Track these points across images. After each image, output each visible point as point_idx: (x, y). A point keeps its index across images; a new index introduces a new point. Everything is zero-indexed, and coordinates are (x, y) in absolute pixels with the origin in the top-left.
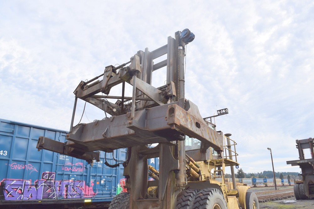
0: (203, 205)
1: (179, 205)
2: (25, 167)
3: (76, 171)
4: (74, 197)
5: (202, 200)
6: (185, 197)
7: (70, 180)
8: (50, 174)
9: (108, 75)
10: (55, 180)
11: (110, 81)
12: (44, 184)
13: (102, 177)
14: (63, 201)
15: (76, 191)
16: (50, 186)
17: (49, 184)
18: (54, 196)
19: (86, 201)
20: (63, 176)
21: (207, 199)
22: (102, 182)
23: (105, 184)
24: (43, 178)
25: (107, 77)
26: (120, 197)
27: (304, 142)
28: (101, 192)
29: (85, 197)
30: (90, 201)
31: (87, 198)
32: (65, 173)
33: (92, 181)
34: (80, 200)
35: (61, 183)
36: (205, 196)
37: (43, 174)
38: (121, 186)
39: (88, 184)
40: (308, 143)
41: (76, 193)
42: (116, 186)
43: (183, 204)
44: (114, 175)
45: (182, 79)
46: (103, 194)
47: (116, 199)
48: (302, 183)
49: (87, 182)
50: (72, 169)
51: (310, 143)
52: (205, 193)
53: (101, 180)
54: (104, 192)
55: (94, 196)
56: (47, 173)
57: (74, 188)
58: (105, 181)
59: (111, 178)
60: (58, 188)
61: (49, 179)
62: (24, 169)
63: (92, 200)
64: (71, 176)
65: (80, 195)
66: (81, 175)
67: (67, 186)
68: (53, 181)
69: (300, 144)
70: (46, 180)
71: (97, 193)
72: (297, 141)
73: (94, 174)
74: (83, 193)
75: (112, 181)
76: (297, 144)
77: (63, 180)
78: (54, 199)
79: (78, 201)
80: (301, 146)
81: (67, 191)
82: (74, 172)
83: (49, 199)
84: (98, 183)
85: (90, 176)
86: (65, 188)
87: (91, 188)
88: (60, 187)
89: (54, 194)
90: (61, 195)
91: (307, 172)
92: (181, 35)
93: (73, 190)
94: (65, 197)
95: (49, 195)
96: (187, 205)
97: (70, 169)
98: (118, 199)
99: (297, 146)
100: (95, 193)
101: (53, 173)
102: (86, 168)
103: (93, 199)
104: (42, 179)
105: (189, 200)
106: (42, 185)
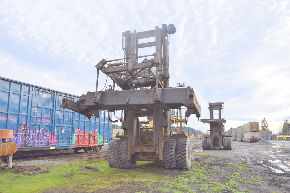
0: (184, 148)
1: (167, 148)
2: (7, 118)
3: (44, 122)
4: (43, 144)
5: (183, 145)
6: (170, 143)
7: (40, 130)
8: (26, 125)
9: (133, 61)
10: (30, 130)
11: (135, 66)
12: (21, 133)
13: (63, 127)
14: (35, 148)
15: (44, 140)
16: (26, 135)
17: (25, 134)
18: (29, 144)
19: (51, 148)
20: (35, 126)
21: (186, 144)
22: (63, 132)
23: (65, 133)
24: (20, 128)
25: (133, 62)
26: (116, 144)
27: (215, 105)
28: (62, 141)
29: (51, 144)
30: (53, 148)
31: (52, 146)
32: (37, 124)
33: (56, 130)
34: (48, 147)
35: (33, 133)
36: (185, 143)
37: (21, 124)
38: (76, 136)
39: (53, 134)
40: (218, 106)
41: (44, 141)
42: (72, 135)
43: (170, 147)
44: (71, 126)
45: (167, 63)
46: (63, 142)
47: (113, 145)
48: (209, 137)
49: (53, 132)
50: (41, 120)
51: (219, 106)
52: (184, 141)
53: (62, 130)
54: (64, 141)
55: (58, 144)
56: (23, 124)
57: (43, 137)
58: (65, 131)
59: (69, 128)
60: (31, 137)
61: (25, 129)
62: (7, 120)
63: (55, 147)
64: (41, 126)
65: (48, 142)
66: (49, 126)
67: (38, 135)
68: (28, 131)
69: (211, 107)
70: (22, 130)
71: (59, 141)
72: (209, 103)
73: (57, 125)
74: (50, 141)
75: (70, 131)
76: (209, 106)
77: (35, 130)
78: (30, 146)
79: (46, 148)
80: (212, 108)
81: (38, 140)
82: (43, 123)
83: (25, 146)
84: (60, 132)
85: (54, 126)
86: (36, 137)
87: (55, 137)
88: (33, 136)
89: (29, 142)
90: (34, 143)
91: (214, 129)
92: (167, 28)
93: (42, 139)
94: (37, 145)
95: (25, 143)
96: (173, 148)
97: (40, 120)
98: (115, 145)
99: (209, 107)
100: (58, 141)
101: (28, 124)
102: (52, 120)
103: (57, 146)
104: (20, 130)
105: (173, 145)
106: (20, 135)
